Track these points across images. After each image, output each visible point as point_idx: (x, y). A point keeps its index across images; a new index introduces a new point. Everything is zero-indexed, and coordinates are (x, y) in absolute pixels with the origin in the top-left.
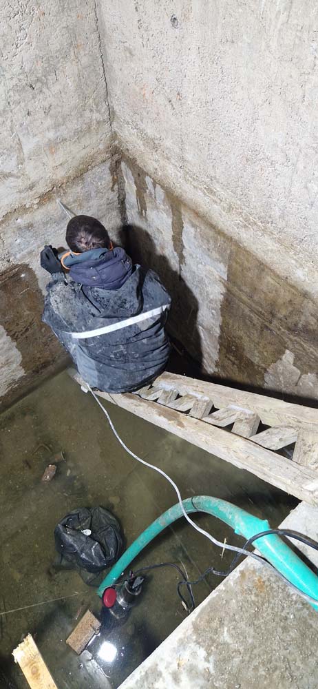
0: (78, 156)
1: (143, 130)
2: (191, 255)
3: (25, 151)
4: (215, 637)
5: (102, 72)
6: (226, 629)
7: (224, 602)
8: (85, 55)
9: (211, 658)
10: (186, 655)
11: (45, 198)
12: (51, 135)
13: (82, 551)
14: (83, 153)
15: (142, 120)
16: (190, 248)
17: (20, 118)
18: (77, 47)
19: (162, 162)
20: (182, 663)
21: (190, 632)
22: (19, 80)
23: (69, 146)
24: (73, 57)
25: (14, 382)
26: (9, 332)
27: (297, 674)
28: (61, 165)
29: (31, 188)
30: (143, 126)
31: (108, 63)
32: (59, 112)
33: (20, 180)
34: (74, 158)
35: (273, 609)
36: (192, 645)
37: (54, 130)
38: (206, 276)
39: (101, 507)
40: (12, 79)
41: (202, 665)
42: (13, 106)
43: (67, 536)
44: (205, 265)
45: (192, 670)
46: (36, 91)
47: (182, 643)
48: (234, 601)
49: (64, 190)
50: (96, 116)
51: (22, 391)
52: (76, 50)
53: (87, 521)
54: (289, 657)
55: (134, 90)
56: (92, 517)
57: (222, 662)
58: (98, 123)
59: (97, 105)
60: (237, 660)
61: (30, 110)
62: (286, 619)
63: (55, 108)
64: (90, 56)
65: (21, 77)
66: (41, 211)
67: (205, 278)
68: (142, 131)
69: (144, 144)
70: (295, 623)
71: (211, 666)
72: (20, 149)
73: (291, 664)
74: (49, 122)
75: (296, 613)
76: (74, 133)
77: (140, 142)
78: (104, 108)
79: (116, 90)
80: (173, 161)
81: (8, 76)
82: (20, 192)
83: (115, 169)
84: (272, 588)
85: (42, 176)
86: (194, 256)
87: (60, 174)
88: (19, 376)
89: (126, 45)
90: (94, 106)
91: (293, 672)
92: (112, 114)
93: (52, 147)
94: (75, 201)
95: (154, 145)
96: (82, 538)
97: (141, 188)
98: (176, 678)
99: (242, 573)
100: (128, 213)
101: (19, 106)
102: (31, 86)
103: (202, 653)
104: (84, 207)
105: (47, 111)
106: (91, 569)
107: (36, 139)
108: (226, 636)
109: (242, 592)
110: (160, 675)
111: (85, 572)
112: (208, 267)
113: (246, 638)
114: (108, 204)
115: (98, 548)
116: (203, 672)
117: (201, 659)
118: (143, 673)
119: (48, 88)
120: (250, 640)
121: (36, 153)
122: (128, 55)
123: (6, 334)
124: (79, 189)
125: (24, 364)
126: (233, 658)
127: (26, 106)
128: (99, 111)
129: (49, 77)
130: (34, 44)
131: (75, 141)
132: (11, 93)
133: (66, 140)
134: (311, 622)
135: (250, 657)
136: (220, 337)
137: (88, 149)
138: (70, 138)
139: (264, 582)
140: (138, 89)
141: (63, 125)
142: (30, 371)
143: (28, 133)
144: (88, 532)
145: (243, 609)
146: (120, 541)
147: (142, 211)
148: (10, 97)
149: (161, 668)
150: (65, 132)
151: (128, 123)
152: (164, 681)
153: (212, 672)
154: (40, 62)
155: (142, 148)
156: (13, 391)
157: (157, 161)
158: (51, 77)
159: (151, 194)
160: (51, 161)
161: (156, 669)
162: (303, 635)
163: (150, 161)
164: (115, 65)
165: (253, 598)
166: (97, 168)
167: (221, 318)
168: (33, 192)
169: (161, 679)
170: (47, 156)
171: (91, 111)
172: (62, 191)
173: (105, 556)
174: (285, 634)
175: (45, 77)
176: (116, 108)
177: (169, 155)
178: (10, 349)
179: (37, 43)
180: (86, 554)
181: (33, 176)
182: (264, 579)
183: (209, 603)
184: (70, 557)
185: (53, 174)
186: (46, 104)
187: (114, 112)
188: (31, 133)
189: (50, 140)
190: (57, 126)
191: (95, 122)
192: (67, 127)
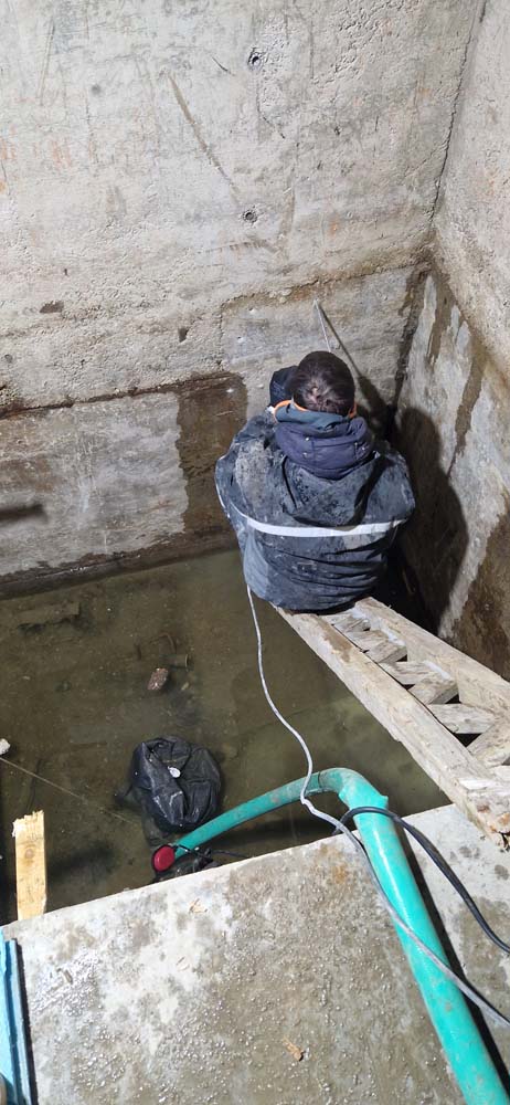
0: (367, 248)
1: (473, 236)
2: (475, 442)
3: (297, 217)
4: (252, 903)
5: (445, 137)
6: (270, 901)
7: (283, 869)
8: (429, 106)
9: (235, 923)
10: (205, 904)
11: (299, 292)
12: (340, 205)
13: (158, 792)
14: (375, 246)
15: (476, 221)
16: (478, 430)
17: (306, 169)
18: (422, 91)
19: (483, 290)
20: (197, 909)
21: (224, 880)
22: (324, 116)
23: (361, 229)
24: (410, 104)
25: (165, 536)
26: (184, 462)
27: (335, 1001)
28: (338, 252)
29: (286, 271)
30: (474, 229)
31: (460, 127)
32: (362, 177)
33: (275, 256)
34: (359, 248)
35: (343, 909)
36: (219, 896)
37: (346, 200)
38: (485, 481)
39: (209, 752)
40: (314, 112)
41: (220, 924)
42: (301, 151)
43: (147, 763)
44: (489, 465)
45: (205, 925)
46: (340, 138)
47: (208, 887)
48: (297, 874)
49: (330, 289)
50: (414, 197)
51: (171, 554)
52: (418, 95)
53: (180, 759)
54: (335, 975)
55: (482, 173)
56: (190, 756)
57: (248, 936)
58: (415, 208)
59: (421, 183)
60: (266, 943)
61: (324, 162)
62: (355, 930)
63: (359, 169)
64: (437, 108)
65: (327, 113)
66: (289, 308)
67: (483, 483)
68: (471, 236)
69: (467, 257)
70: (365, 941)
71: (230, 933)
72: (291, 212)
73: (333, 986)
74: (344, 186)
75: (371, 931)
76: (374, 213)
77: (462, 252)
78: (430, 189)
79: (458, 166)
80: (498, 292)
81: (310, 107)
82: (269, 272)
83: (415, 284)
84: (356, 885)
85: (306, 259)
86: (480, 446)
87: (333, 266)
88: (175, 531)
89: (493, 105)
90: (417, 184)
91: (331, 996)
92: (439, 201)
93: (336, 222)
94: (338, 312)
95: (480, 260)
96: (165, 776)
97: (442, 320)
98: (181, 922)
99: (324, 849)
100: (411, 355)
101: (309, 153)
102: (336, 129)
103: (227, 911)
104: (350, 323)
105: (345, 171)
106: (160, 821)
107: (317, 205)
108: (266, 908)
109: (312, 870)
110: (164, 907)
111: (150, 822)
112: (492, 468)
113: (291, 923)
114: (386, 332)
115: (181, 800)
116: (218, 933)
117: (222, 917)
118: (145, 895)
119: (359, 139)
120: (294, 930)
121: (310, 225)
122: (490, 120)
123: (179, 463)
124: (352, 294)
125: (187, 517)
126: (262, 938)
127: (319, 155)
128: (420, 191)
129: (367, 124)
130: (361, 72)
131: (371, 225)
132: (306, 132)
133: (358, 219)
134: (387, 952)
135: (285, 949)
136: (474, 584)
137: (385, 243)
138: (366, 217)
139: (348, 873)
140: (486, 172)
141: (362, 196)
142: (191, 530)
143: (309, 194)
144: (176, 773)
145: (304, 890)
146: (213, 806)
147: (431, 356)
148: (303, 136)
149: (169, 901)
150: (362, 208)
151: (456, 221)
152: (165, 916)
153: (229, 940)
154: (360, 99)
155: (464, 261)
156: (158, 548)
157: (476, 286)
158: (369, 125)
159: (451, 335)
160: (326, 242)
161: (162, 899)
162: (368, 962)
163: (467, 285)
164: (467, 131)
165: (324, 883)
166: (389, 273)
167: (484, 554)
168: (285, 278)
169: (163, 913)
170: (323, 233)
171: (410, 188)
172: (326, 290)
173: (185, 814)
174: (343, 947)
175: (361, 121)
176: (448, 194)
177: (496, 281)
178: (176, 487)
179: (366, 71)
180: (162, 799)
181: (294, 257)
182: (350, 869)
183: (263, 860)
184: (140, 793)
185: (323, 261)
186: (349, 160)
187: (443, 199)
188: (313, 195)
189: (335, 212)
190: (352, 195)
191: (409, 206)
192: (366, 202)
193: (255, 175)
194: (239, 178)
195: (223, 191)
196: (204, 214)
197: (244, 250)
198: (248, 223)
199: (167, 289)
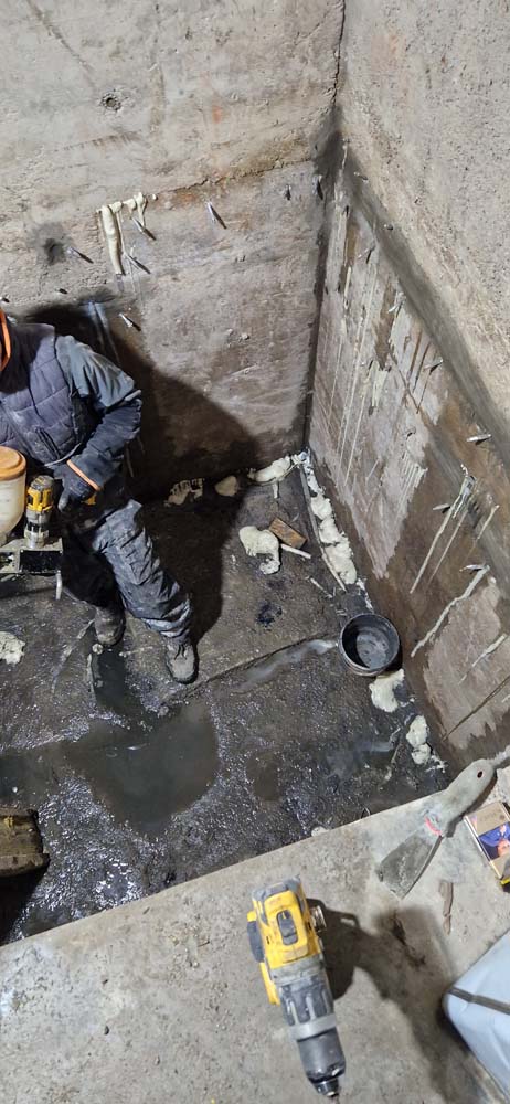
0: (262, 137)
1: (379, 118)
3: (170, 102)
11: (186, 195)
12: (221, 85)
14: (272, 134)
17: (172, 39)
23: (250, 114)
28: (226, 144)
29: (167, 169)
32: (243, 48)
33: (149, 151)
34: (253, 138)
37: (228, 78)
42: (163, 15)
49: (223, 190)
50: (310, 72)
55: (382, 38)
58: (312, 86)
59: (317, 53)
61: (193, 29)
63: (238, 37)
66: (178, 214)
68: (376, 119)
69: (374, 145)
72: (161, 96)
74: (221, 60)
76: (263, 93)
77: (370, 140)
78: (328, 61)
79: (357, 30)
80: (408, 187)
82: (145, 171)
85: (188, 154)
87: (222, 161)
90: (311, 53)
92: (340, 74)
93: (219, 108)
94: (238, 216)
95: (388, 149)
101: (172, 18)
104: (252, 230)
105: (222, 40)
107: (192, 86)
114: (296, 238)
121: (187, 111)
124: (251, 195)
127: (186, 20)
128: (317, 65)
131: (262, 109)
133: (245, 101)
137: (282, 131)
138: (254, 99)
140: (387, 36)
141: (246, 72)
143: (180, 72)
147: (347, 266)
150: (249, 87)
151: (360, 101)
155: (371, 149)
160: (210, 132)
163: (379, 178)
166: (291, 167)
168: (167, 179)
170: (205, 120)
171: (304, 60)
172: (219, 191)
176: (350, 66)
181: (175, 150)
185: (210, 156)
186: (224, 26)
187: (345, 73)
188: (185, 73)
189: (216, 94)
190: (234, 71)
191: (306, 82)
192: (252, 79)
193: (110, 47)
194: (88, 53)
195: (72, 72)
196: (53, 102)
197: (111, 146)
198: (110, 111)
199: (24, 197)
